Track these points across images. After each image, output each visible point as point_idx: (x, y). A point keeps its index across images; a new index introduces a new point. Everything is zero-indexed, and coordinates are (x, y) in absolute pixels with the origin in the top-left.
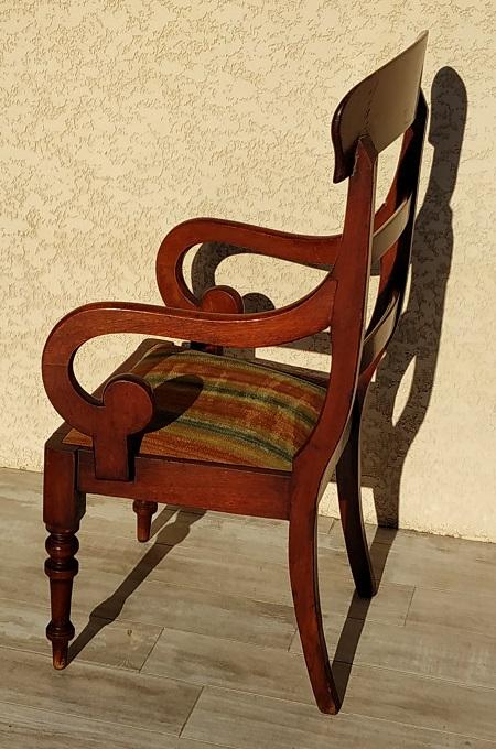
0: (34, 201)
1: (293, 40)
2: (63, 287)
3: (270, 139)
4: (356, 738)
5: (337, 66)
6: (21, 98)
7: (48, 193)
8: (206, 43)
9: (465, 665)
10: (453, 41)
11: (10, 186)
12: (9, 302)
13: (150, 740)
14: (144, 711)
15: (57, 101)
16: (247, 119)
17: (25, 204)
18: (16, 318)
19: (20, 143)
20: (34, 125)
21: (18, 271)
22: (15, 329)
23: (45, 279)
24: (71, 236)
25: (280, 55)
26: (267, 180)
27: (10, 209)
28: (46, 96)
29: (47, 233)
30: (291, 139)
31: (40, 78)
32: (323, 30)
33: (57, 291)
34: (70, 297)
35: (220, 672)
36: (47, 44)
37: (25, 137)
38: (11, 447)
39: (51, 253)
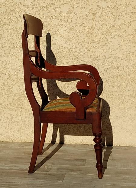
0: (10, 70)
1: (70, 27)
2: (17, 91)
3: (67, 50)
4: (106, 179)
5: (81, 32)
6: (6, 45)
7: (13, 68)
8: (50, 29)
9: (128, 166)
10: (107, 24)
11: (4, 67)
12: (4, 96)
13: (55, 183)
14: (52, 178)
15: (15, 45)
16: (61, 45)
17: (8, 71)
18: (6, 100)
19: (6, 56)
20: (10, 51)
21: (6, 88)
22: (6, 103)
23: (13, 89)
24: (19, 78)
25: (68, 30)
26: (66, 60)
27: (4, 73)
28: (13, 44)
29: (13, 77)
30: (72, 49)
31: (11, 40)
32: (77, 24)
33: (16, 92)
34: (19, 93)
35: (69, 171)
36: (13, 32)
37: (8, 54)
38: (4, 136)
39: (14, 83)
